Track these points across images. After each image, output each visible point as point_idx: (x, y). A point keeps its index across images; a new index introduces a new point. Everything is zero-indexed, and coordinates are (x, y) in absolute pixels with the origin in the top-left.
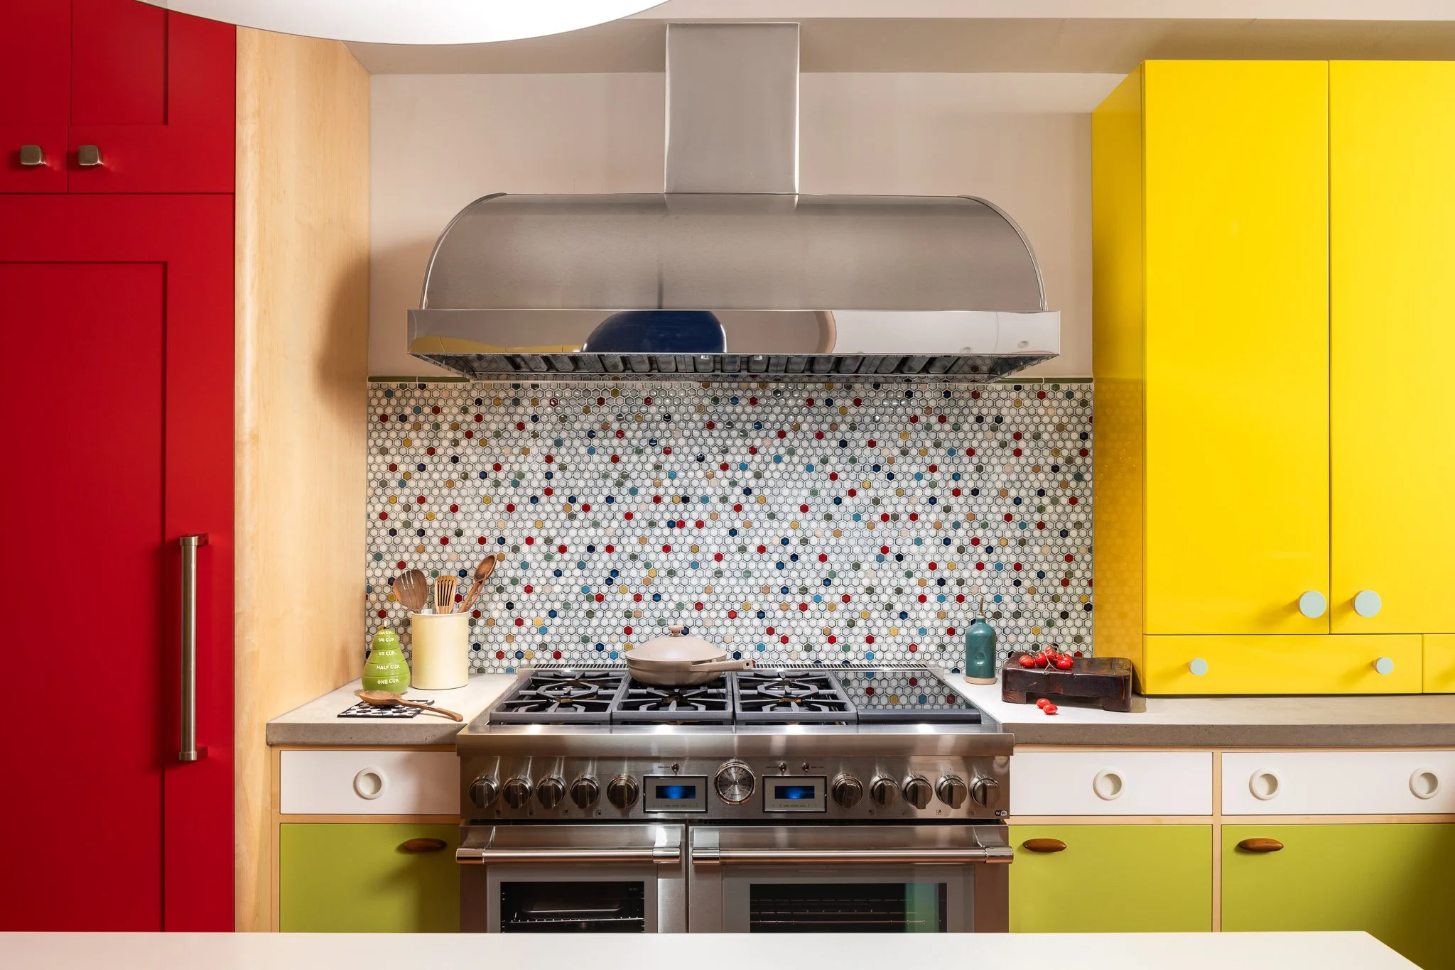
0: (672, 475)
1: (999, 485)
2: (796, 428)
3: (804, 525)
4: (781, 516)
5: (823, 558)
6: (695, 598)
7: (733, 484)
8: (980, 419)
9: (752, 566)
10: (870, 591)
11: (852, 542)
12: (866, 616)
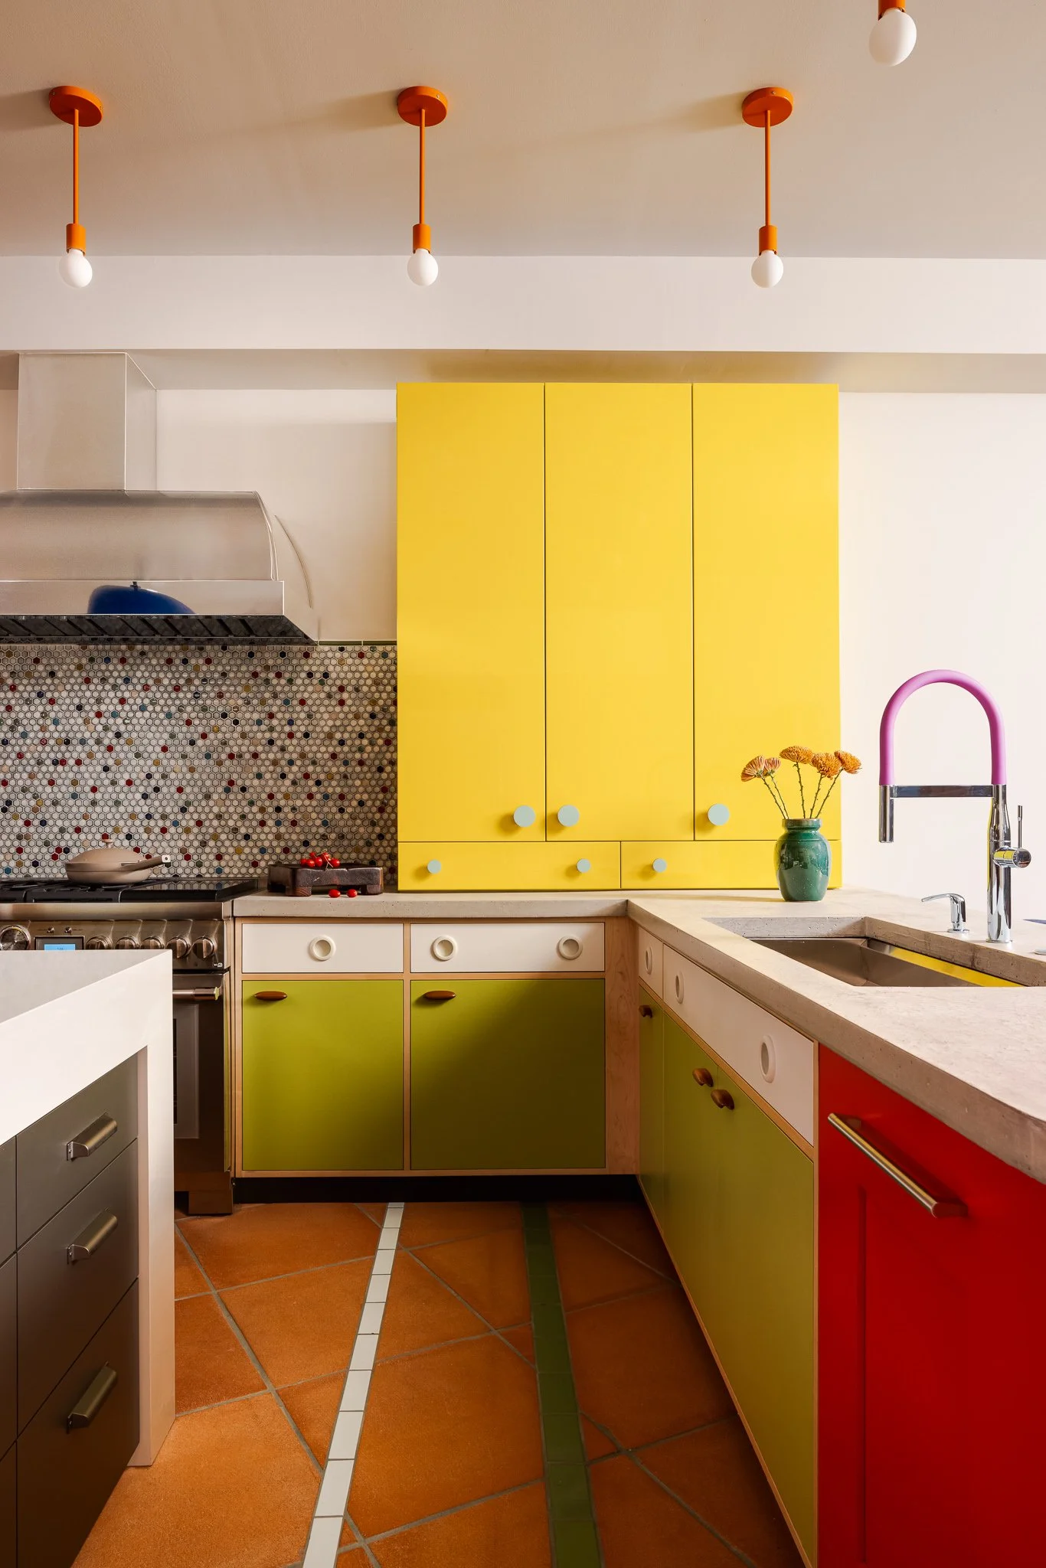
0: (56, 722)
1: (326, 729)
2: (158, 681)
3: (165, 762)
4: (146, 755)
5: (180, 790)
6: (74, 823)
7: (106, 728)
8: (310, 675)
9: (122, 796)
10: (219, 817)
11: (204, 777)
12: (215, 837)
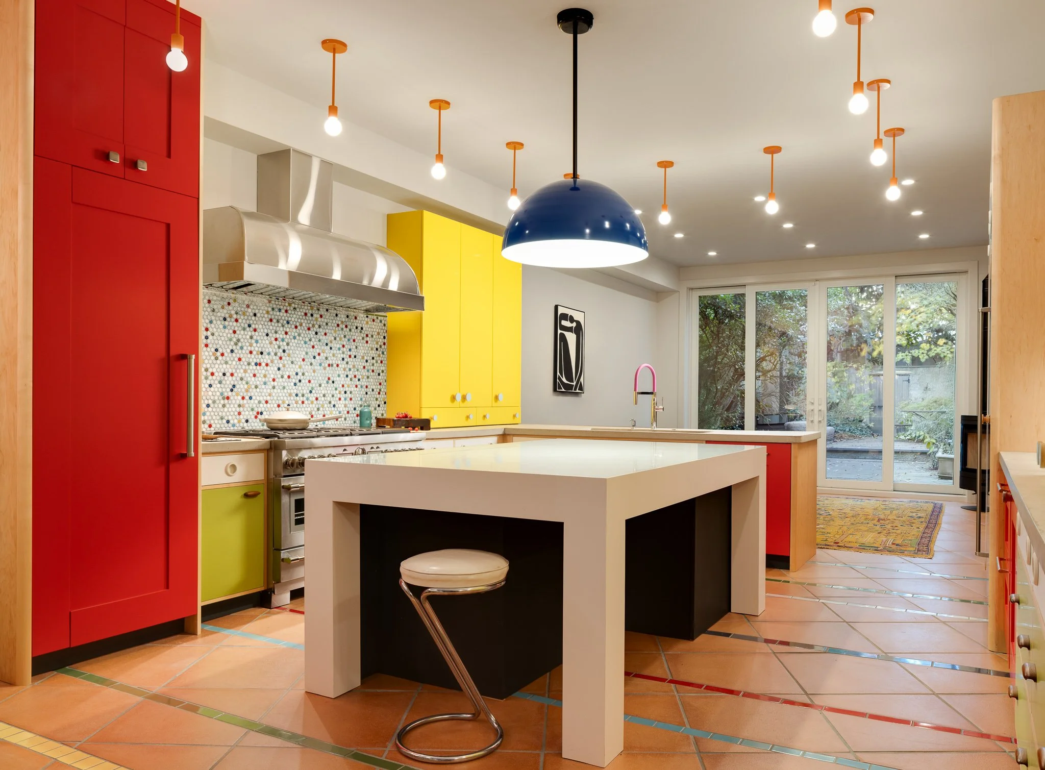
0: (257, 342)
1: (362, 354)
2: (301, 325)
3: (303, 367)
4: (296, 363)
5: (309, 381)
6: (265, 398)
7: (279, 347)
8: (357, 328)
9: (286, 384)
10: (324, 396)
11: (319, 375)
12: (323, 406)
